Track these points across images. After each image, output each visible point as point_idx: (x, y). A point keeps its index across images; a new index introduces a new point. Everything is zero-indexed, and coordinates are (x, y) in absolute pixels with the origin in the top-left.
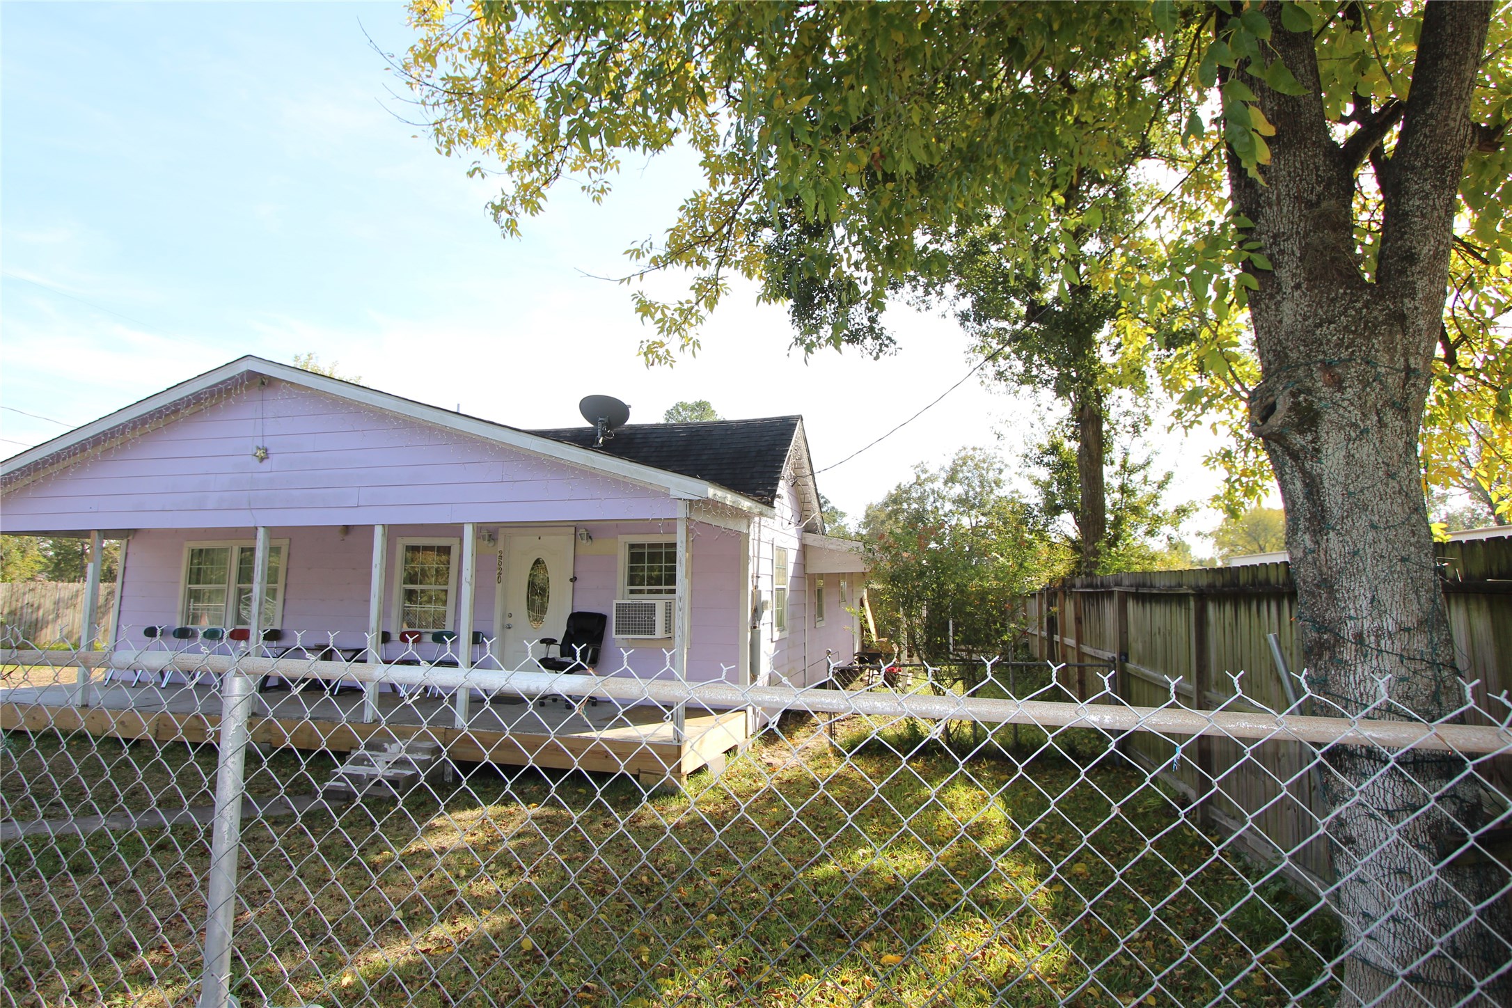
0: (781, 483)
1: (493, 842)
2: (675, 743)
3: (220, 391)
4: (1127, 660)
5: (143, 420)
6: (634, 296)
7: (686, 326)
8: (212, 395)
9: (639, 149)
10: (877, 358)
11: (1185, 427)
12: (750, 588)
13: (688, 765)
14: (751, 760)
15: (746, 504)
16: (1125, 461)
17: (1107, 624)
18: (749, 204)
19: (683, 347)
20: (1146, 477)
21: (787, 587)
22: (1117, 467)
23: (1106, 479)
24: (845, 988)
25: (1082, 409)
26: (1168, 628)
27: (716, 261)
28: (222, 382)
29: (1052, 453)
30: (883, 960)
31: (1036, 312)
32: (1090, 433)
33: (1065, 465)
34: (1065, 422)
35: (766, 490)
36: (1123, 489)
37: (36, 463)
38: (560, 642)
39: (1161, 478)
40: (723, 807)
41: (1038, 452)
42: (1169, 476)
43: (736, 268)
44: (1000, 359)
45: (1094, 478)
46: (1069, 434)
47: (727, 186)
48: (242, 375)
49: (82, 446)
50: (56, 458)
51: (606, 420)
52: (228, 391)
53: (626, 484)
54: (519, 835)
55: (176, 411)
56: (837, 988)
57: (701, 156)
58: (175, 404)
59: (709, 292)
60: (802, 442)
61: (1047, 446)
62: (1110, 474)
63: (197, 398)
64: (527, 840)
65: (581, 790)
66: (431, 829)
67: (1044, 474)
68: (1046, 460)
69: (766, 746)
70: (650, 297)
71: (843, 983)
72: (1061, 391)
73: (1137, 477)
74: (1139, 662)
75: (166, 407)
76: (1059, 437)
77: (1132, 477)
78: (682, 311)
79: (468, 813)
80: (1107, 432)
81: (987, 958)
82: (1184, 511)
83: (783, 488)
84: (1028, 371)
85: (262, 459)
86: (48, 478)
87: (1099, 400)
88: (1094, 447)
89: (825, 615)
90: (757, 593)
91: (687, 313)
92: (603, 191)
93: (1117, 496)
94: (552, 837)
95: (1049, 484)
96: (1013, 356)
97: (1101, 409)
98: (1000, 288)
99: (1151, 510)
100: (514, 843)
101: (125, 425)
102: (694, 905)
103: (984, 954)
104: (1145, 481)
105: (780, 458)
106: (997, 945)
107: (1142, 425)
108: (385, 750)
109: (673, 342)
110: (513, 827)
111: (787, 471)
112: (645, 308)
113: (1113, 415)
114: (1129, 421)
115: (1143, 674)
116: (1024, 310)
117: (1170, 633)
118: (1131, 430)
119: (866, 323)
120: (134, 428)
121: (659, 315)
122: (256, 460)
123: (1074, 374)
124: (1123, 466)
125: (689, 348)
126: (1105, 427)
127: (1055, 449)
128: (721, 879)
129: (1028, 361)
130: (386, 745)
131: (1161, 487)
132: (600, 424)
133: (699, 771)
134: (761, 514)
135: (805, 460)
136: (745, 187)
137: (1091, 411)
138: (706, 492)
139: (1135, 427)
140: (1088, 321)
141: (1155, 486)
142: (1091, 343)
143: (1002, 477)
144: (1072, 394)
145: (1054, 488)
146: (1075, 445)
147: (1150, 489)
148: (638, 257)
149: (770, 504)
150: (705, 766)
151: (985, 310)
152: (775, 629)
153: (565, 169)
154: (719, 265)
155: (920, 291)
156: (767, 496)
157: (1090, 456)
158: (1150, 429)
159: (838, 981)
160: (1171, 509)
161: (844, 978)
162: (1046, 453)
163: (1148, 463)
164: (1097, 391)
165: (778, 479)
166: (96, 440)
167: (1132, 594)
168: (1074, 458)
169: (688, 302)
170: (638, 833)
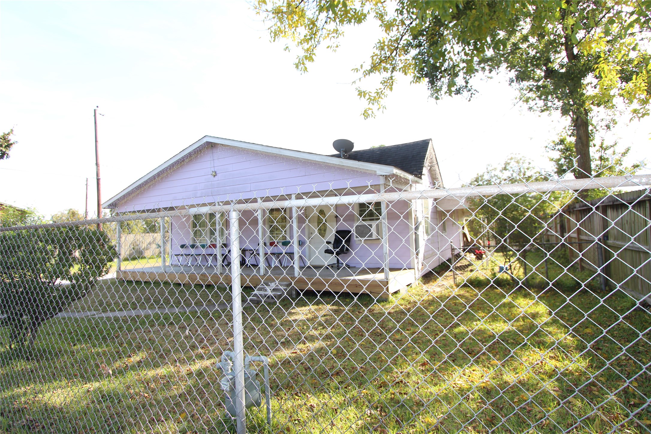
0: (424, 168)
1: (315, 318)
2: (386, 280)
3: (198, 151)
4: (608, 239)
5: (173, 165)
6: (357, 89)
7: (380, 100)
8: (195, 153)
9: (352, 24)
10: (470, 100)
11: (639, 118)
12: (413, 216)
13: (392, 290)
14: (418, 289)
15: (410, 177)
16: (602, 144)
17: (595, 223)
18: (404, 40)
19: (378, 109)
20: (614, 152)
21: (429, 216)
22: (597, 147)
23: (591, 154)
24: (475, 372)
25: (577, 119)
26: (633, 219)
27: (391, 69)
28: (198, 147)
29: (561, 144)
30: (491, 363)
31: (550, 73)
32: (582, 132)
33: (567, 150)
34: (567, 128)
35: (418, 172)
36: (601, 158)
37: (140, 185)
38: (332, 243)
39: (623, 151)
40: (409, 306)
41: (553, 144)
42: (628, 150)
43: (400, 71)
44: (530, 101)
45: (585, 154)
46: (569, 133)
47: (394, 33)
48: (204, 143)
49: (154, 177)
50: (146, 183)
51: (344, 149)
52: (200, 151)
53: (357, 171)
54: (325, 316)
55: (183, 161)
56: (471, 372)
57: (380, 23)
58: (183, 158)
59: (389, 83)
60: (432, 151)
61: (557, 141)
62: (594, 152)
63: (190, 155)
64: (328, 317)
65: (347, 300)
66: (290, 314)
67: (557, 155)
68: (557, 148)
69: (424, 284)
70: (363, 89)
71: (473, 370)
72: (565, 111)
73: (609, 152)
74: (615, 239)
75: (180, 159)
76: (564, 135)
77: (606, 152)
78: (378, 93)
79: (303, 308)
80: (592, 130)
81: (544, 364)
82: (637, 166)
83: (425, 171)
84: (546, 105)
85: (214, 176)
86: (144, 190)
87: (586, 114)
88: (584, 138)
89: (447, 230)
90: (416, 219)
91: (379, 94)
92: (337, 47)
93: (599, 162)
94: (338, 316)
95: (559, 160)
96: (537, 99)
97: (587, 120)
98: (529, 65)
99: (618, 168)
100: (323, 318)
101: (167, 168)
102: (401, 340)
103: (542, 362)
104: (614, 153)
105: (423, 157)
106: (548, 359)
107: (611, 124)
108: (269, 285)
109: (375, 107)
110: (323, 313)
111: (427, 163)
112: (361, 94)
113: (594, 122)
114: (604, 123)
115: (617, 245)
116: (543, 74)
117: (634, 222)
118: (606, 128)
119: (464, 84)
120: (170, 169)
121: (367, 97)
122: (213, 176)
123: (572, 103)
124: (601, 147)
125: (381, 110)
126: (590, 128)
127: (562, 142)
128: (411, 331)
129: (546, 99)
130: (270, 283)
131: (624, 154)
132: (342, 152)
133: (396, 293)
134: (416, 182)
135: (434, 159)
136: (402, 31)
137: (582, 120)
138: (393, 171)
139: (608, 127)
140: (579, 73)
141: (620, 155)
142: (580, 85)
143: (531, 166)
144: (571, 113)
145: (563, 161)
146: (573, 139)
147: (617, 157)
148: (357, 71)
149: (421, 178)
150: (399, 290)
151: (522, 76)
152: (425, 234)
153: (321, 39)
154: (392, 72)
155: (487, 72)
156: (418, 173)
157: (582, 143)
158: (616, 126)
159: (471, 370)
160: (629, 166)
161: (474, 368)
162: (558, 144)
163: (616, 144)
164: (585, 110)
165: (423, 167)
166: (158, 174)
167: (610, 206)
168: (573, 146)
169: (380, 89)
170: (373, 315)
